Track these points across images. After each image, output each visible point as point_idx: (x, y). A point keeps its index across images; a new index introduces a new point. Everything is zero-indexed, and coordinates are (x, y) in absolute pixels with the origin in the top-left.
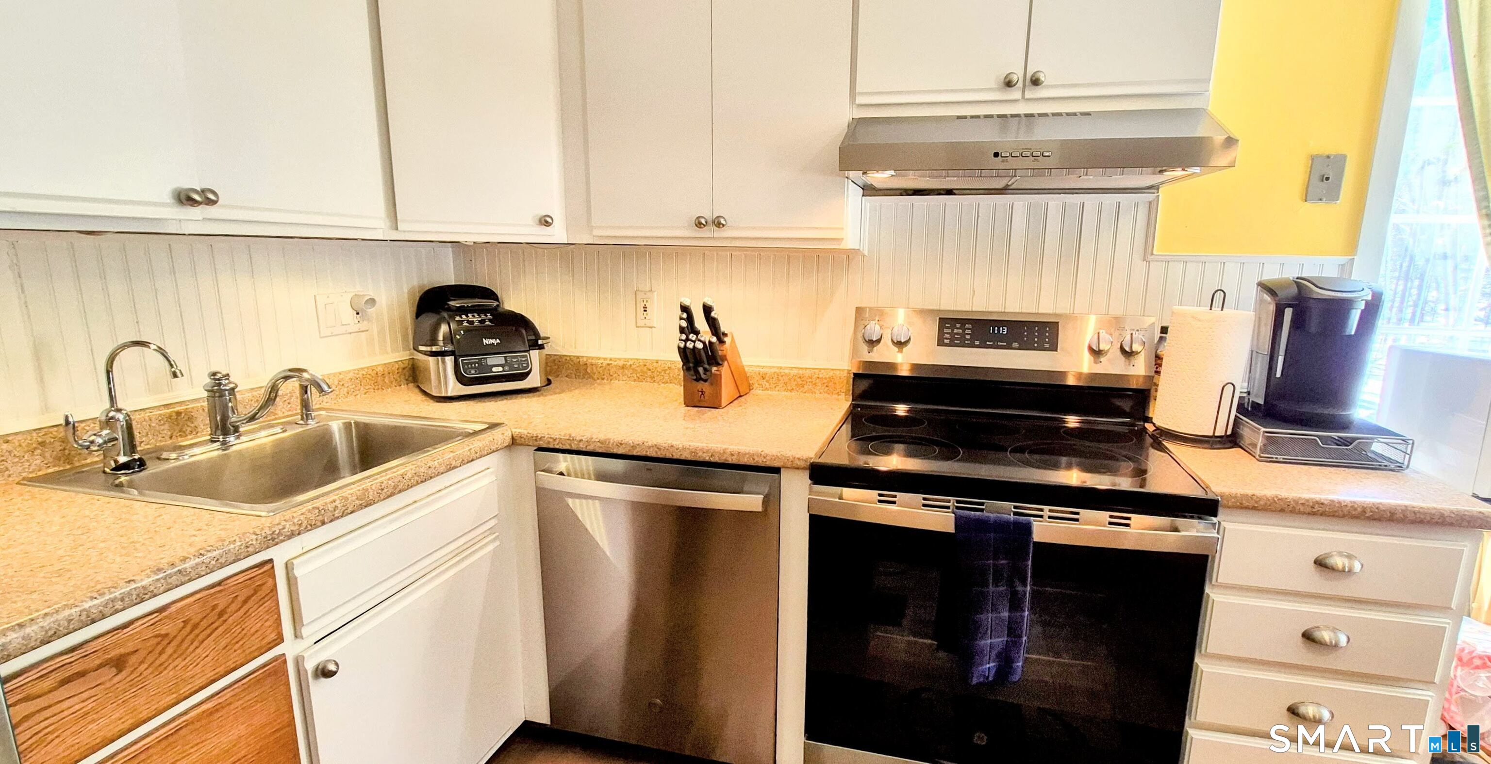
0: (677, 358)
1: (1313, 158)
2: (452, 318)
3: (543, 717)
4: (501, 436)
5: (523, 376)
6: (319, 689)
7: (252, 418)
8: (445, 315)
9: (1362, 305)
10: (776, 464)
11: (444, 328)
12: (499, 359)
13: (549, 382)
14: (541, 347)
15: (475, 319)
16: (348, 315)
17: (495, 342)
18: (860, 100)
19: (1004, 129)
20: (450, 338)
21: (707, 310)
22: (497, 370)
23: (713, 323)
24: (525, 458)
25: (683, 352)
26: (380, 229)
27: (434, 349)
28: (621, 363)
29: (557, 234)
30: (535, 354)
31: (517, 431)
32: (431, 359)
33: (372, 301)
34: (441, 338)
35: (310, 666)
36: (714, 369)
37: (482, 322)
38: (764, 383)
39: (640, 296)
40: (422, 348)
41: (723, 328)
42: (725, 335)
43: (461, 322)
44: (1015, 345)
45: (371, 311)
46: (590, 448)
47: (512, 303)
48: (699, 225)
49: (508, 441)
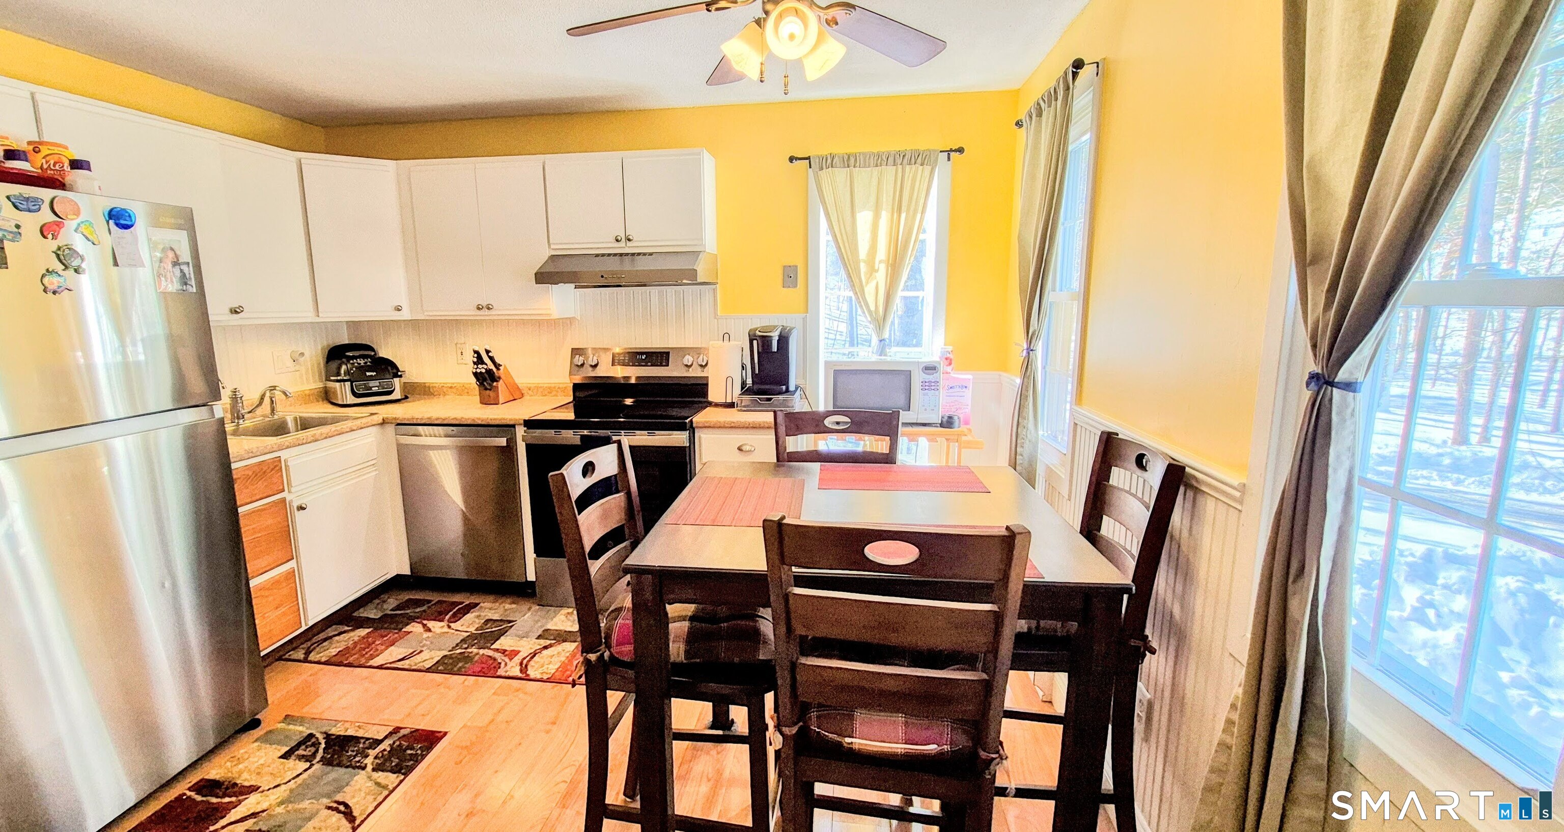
0: (474, 380)
1: (784, 267)
2: (348, 361)
3: (407, 571)
4: (378, 419)
5: (390, 393)
6: (299, 515)
7: (249, 412)
8: (344, 360)
9: (777, 338)
10: (512, 423)
11: (344, 368)
12: (376, 383)
13: (406, 397)
14: (401, 376)
15: (362, 362)
16: (290, 363)
17: (374, 374)
18: (552, 247)
19: (622, 262)
20: (347, 372)
21: (488, 352)
22: (375, 389)
23: (492, 359)
24: (390, 429)
25: (476, 374)
26: (310, 317)
27: (339, 378)
28: (450, 385)
29: (405, 315)
30: (396, 380)
31: (385, 416)
32: (338, 384)
33: (302, 354)
34: (342, 372)
35: (295, 505)
36: (495, 384)
37: (366, 363)
38: (530, 392)
39: (459, 346)
40: (332, 378)
41: (498, 361)
42: (500, 365)
43: (353, 364)
44: (649, 364)
45: (302, 359)
46: (422, 422)
47: (383, 353)
48: (478, 309)
49: (381, 421)
